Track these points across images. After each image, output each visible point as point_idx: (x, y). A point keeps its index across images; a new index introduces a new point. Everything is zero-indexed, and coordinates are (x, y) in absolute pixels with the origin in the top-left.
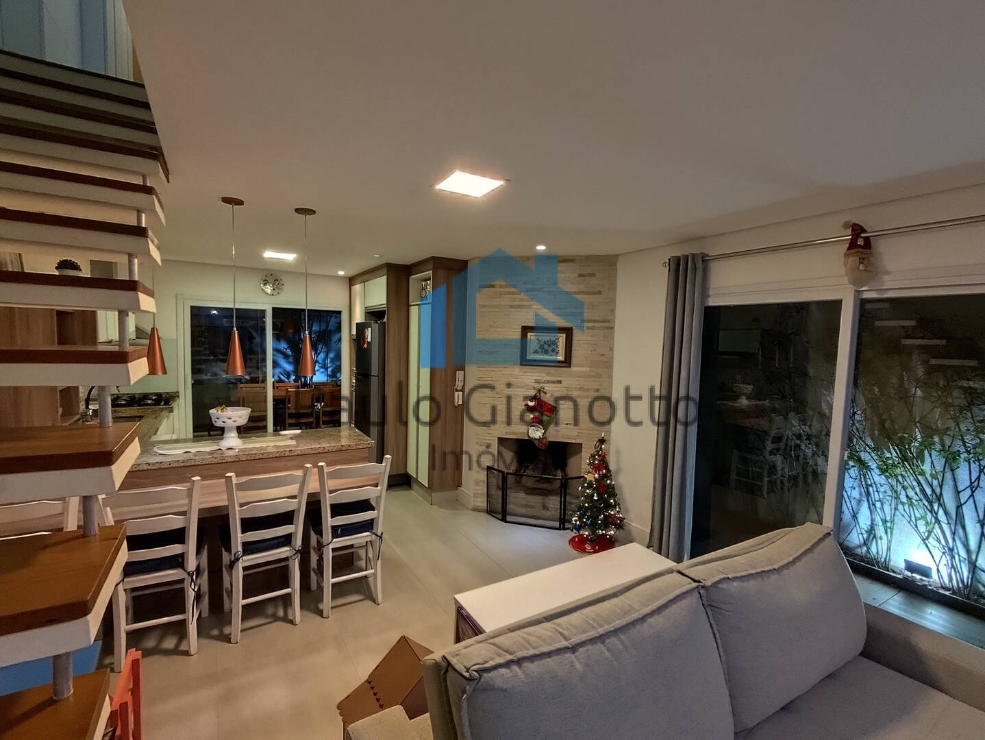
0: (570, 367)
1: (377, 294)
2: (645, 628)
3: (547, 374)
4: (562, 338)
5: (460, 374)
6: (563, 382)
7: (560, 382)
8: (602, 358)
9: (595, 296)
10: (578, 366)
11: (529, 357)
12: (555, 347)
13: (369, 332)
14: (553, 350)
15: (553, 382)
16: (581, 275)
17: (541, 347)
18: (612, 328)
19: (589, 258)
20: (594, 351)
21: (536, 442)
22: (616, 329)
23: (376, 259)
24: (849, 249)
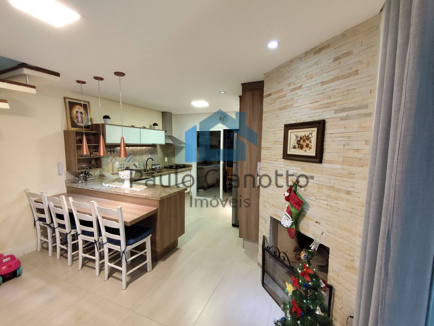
0: (321, 162)
3: (302, 168)
4: (315, 132)
5: (259, 164)
6: (315, 178)
8: (356, 155)
9: (352, 78)
10: (329, 162)
11: (289, 153)
12: (308, 142)
14: (307, 146)
16: (336, 59)
17: (298, 142)
20: (347, 144)
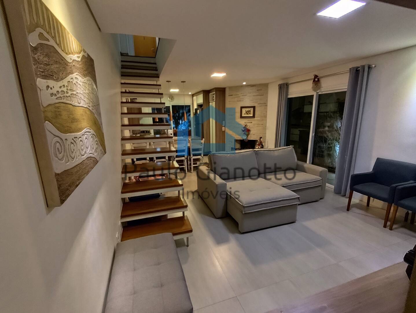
0: (254, 118)
1: (200, 99)
2: (242, 153)
3: (248, 120)
4: (252, 109)
5: (224, 122)
7: (252, 123)
8: (264, 115)
9: (262, 96)
10: (257, 117)
11: (243, 116)
12: (250, 112)
13: (198, 111)
15: (250, 123)
16: (257, 90)
17: (246, 112)
18: (267, 105)
19: (260, 85)
20: (261, 113)
21: (245, 140)
22: (268, 106)
23: (200, 89)
24: (313, 82)
